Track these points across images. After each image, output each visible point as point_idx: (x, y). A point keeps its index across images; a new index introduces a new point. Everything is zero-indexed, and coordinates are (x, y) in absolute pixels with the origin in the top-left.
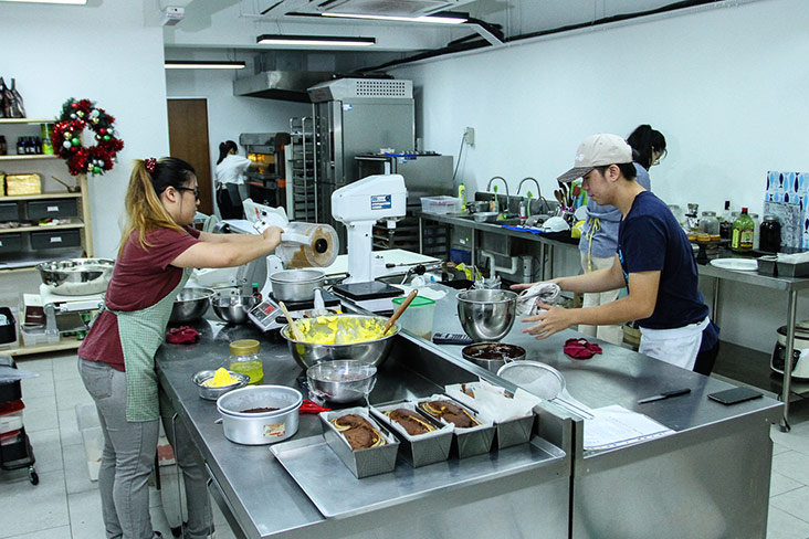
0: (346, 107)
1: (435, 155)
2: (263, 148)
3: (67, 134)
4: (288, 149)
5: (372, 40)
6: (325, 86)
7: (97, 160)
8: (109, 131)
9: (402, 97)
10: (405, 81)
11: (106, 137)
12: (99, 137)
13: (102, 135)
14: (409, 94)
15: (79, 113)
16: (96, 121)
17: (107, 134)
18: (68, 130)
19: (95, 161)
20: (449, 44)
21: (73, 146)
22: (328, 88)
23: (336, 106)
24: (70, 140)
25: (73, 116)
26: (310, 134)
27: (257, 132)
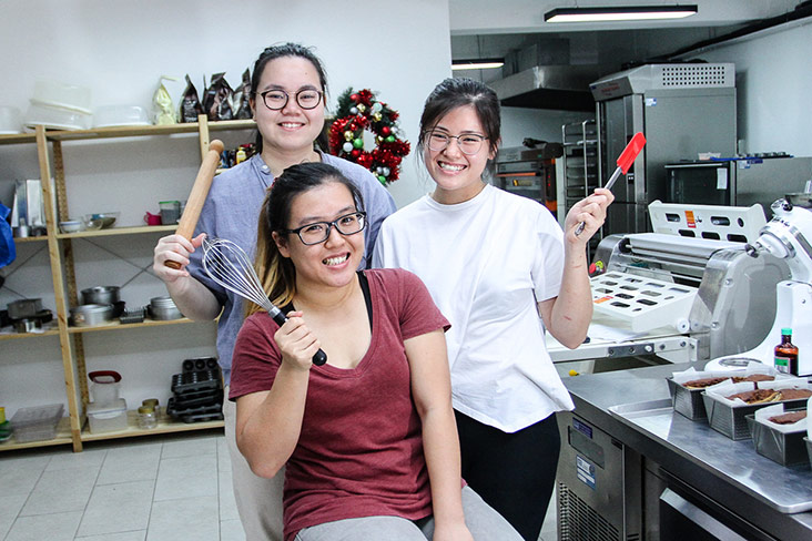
0: (649, 102)
1: (785, 156)
2: (521, 164)
3: (348, 134)
4: (559, 163)
5: (694, 8)
6: (620, 76)
7: (382, 167)
8: (393, 129)
9: (721, 85)
10: (725, 65)
11: (390, 139)
12: (381, 139)
13: (385, 136)
14: (730, 82)
15: (360, 106)
16: (378, 117)
17: (390, 134)
18: (349, 128)
19: (379, 169)
20: (797, 7)
21: (354, 149)
22: (626, 78)
23: (636, 100)
24: (352, 142)
25: (353, 110)
26: (592, 142)
27: (512, 146)
